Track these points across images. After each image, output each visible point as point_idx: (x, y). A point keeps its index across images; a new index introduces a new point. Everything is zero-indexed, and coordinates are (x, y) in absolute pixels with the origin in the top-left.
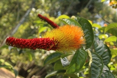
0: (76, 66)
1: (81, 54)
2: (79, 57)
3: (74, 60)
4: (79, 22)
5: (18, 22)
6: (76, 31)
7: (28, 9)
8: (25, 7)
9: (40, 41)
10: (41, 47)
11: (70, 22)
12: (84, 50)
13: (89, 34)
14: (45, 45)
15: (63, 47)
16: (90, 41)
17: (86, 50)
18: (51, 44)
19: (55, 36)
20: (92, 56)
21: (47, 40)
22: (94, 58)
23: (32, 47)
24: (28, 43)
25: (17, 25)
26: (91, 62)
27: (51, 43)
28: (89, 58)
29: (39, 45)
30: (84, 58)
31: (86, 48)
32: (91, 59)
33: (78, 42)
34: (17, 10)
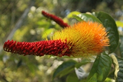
0: (98, 77)
1: (103, 61)
2: (101, 64)
3: (95, 69)
4: (98, 17)
5: (12, 27)
6: (95, 29)
7: (25, 9)
8: (21, 6)
9: (49, 44)
10: (51, 52)
11: (86, 18)
12: (107, 55)
13: (112, 33)
14: (55, 50)
15: (79, 51)
16: (115, 43)
17: (109, 55)
18: (63, 48)
19: (68, 37)
20: (119, 63)
21: (58, 42)
22: (121, 65)
23: (39, 52)
24: (33, 47)
25: (11, 30)
26: (117, 71)
27: (64, 46)
28: (115, 65)
29: (47, 50)
30: (108, 65)
31: (110, 53)
32: (117, 67)
33: (99, 43)
34: (11, 10)
